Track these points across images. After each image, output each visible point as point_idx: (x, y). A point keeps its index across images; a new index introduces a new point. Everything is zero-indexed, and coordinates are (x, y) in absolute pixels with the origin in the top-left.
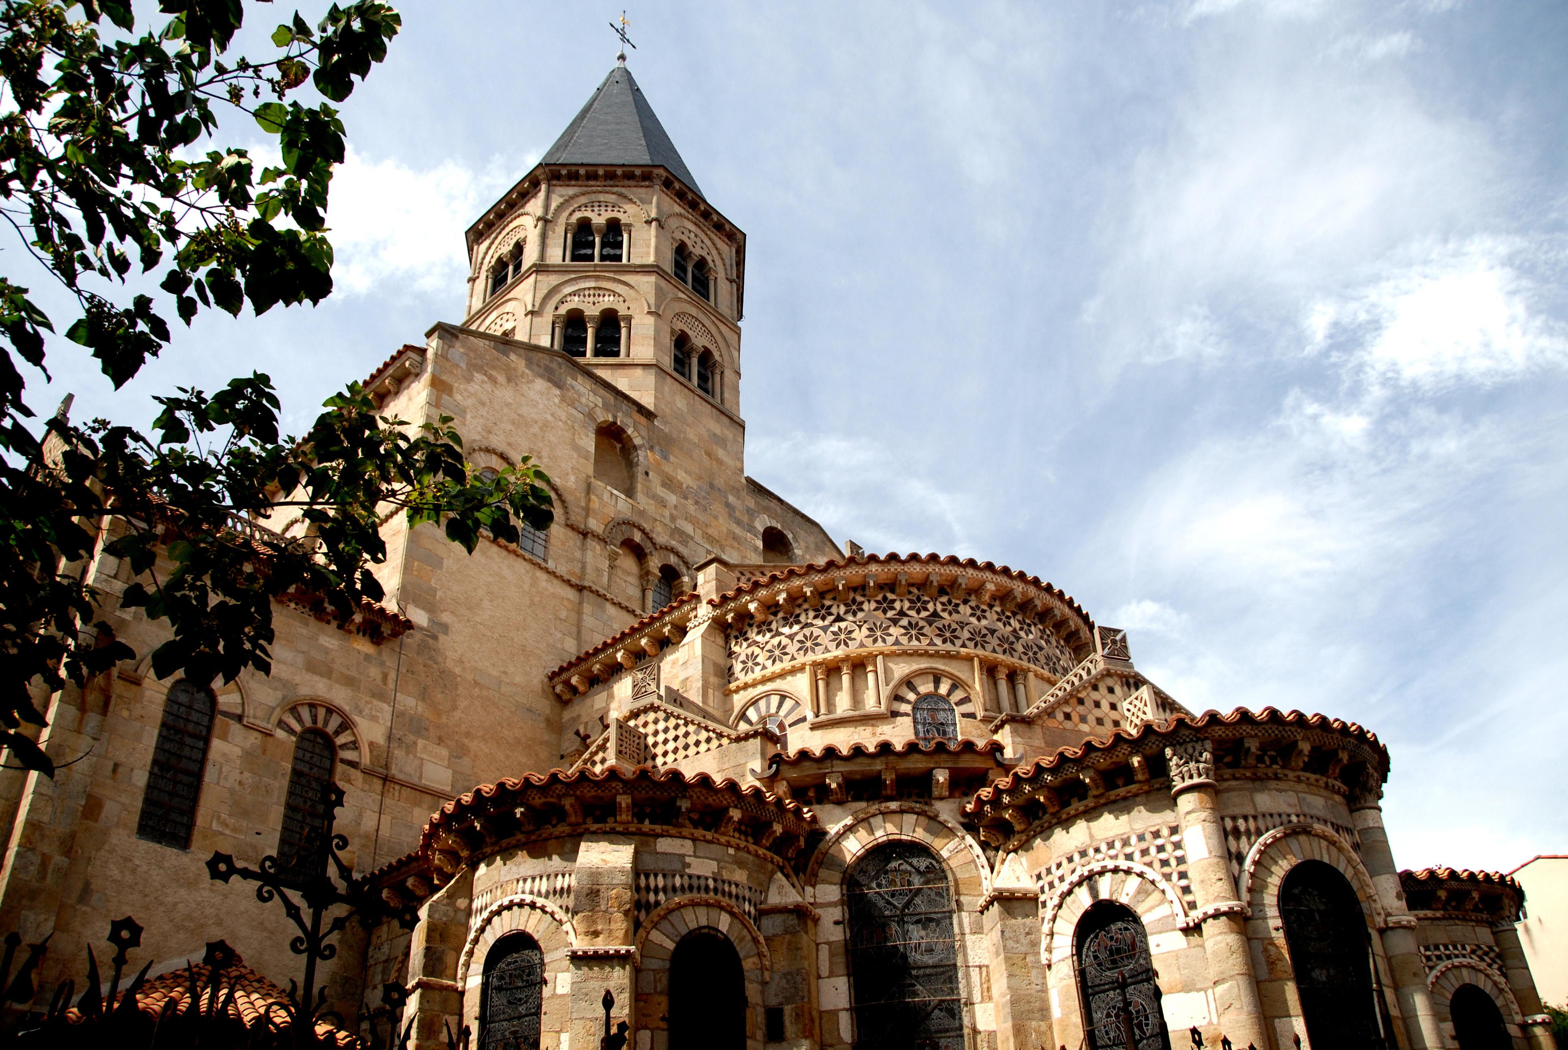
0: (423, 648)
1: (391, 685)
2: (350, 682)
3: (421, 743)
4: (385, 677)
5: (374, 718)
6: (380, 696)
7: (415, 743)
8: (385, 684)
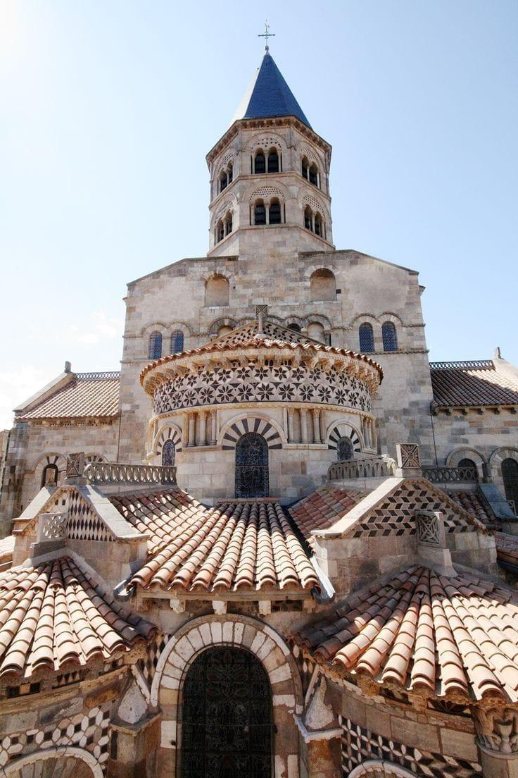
0: (130, 418)
1: (117, 438)
2: (102, 443)
3: (130, 455)
4: (115, 436)
5: (111, 453)
6: (113, 444)
7: (128, 456)
8: (115, 438)
